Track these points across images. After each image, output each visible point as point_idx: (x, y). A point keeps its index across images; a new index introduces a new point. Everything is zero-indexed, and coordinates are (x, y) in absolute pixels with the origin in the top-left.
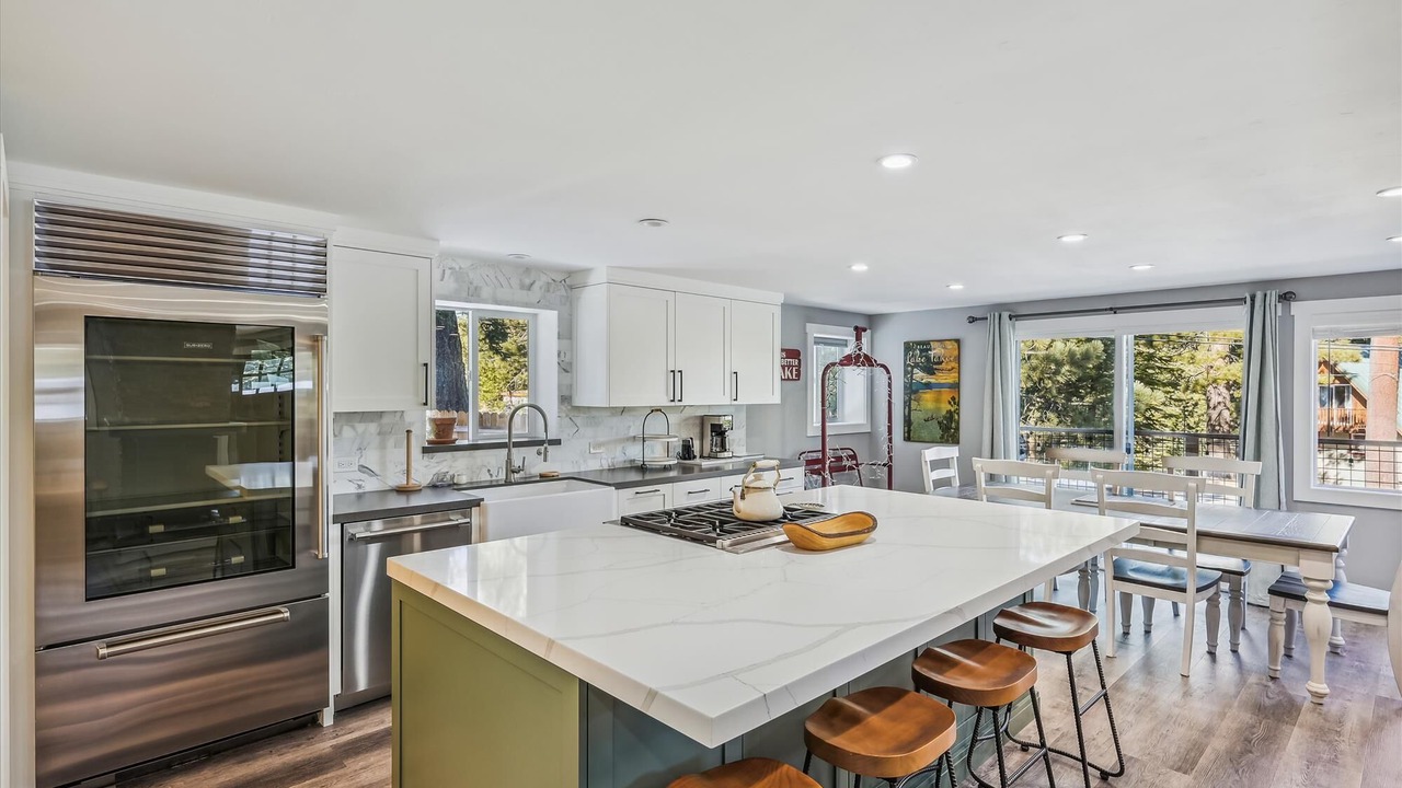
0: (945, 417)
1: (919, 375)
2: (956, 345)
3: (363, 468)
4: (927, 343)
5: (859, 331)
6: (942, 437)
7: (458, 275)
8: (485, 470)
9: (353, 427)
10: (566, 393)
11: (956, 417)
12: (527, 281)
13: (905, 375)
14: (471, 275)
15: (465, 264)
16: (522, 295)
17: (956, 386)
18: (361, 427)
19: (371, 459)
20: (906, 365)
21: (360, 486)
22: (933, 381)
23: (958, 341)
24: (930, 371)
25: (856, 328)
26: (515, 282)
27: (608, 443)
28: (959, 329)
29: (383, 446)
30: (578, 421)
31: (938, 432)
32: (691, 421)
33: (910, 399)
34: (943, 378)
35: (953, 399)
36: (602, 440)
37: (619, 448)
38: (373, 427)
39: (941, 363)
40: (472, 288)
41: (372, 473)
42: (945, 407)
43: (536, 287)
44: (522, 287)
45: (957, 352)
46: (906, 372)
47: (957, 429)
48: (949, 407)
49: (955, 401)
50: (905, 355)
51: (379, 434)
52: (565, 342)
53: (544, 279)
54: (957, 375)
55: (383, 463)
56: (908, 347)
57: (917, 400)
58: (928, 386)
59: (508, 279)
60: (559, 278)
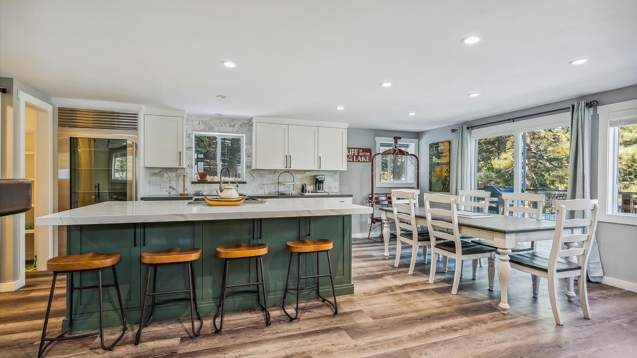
0: (444, 179)
1: (435, 159)
2: (448, 143)
3: (171, 187)
4: (437, 144)
5: (396, 139)
6: (443, 189)
7: (205, 123)
8: (215, 191)
9: (168, 174)
10: (249, 165)
11: (448, 179)
12: (233, 124)
13: (430, 160)
14: (210, 123)
15: (208, 119)
16: (231, 129)
17: (449, 164)
18: (170, 174)
19: (173, 184)
20: (430, 155)
21: (170, 193)
22: (440, 162)
23: (449, 142)
24: (439, 157)
25: (394, 138)
26: (227, 124)
27: (268, 184)
28: (449, 136)
29: (177, 180)
30: (254, 175)
31: (441, 187)
32: (309, 178)
33: (431, 171)
34: (444, 160)
35: (447, 170)
36: (264, 183)
37: (273, 187)
38: (174, 174)
39: (442, 153)
40: (210, 127)
41: (174, 189)
42: (445, 174)
43: (236, 126)
44: (230, 126)
45: (448, 147)
46: (430, 158)
47: (449, 185)
48: (446, 174)
49: (449, 171)
50: (430, 150)
51: (176, 176)
52: (249, 146)
53: (239, 123)
54: (448, 158)
55: (177, 186)
56: (431, 146)
57: (434, 172)
58: (438, 164)
59: (225, 124)
60: (246, 122)
